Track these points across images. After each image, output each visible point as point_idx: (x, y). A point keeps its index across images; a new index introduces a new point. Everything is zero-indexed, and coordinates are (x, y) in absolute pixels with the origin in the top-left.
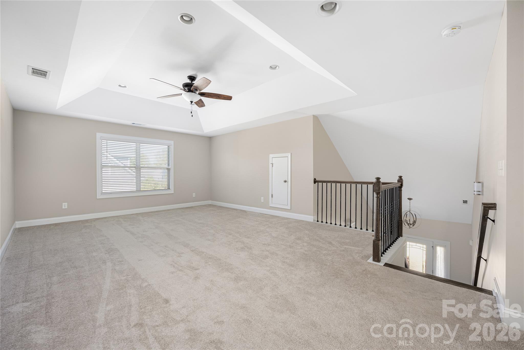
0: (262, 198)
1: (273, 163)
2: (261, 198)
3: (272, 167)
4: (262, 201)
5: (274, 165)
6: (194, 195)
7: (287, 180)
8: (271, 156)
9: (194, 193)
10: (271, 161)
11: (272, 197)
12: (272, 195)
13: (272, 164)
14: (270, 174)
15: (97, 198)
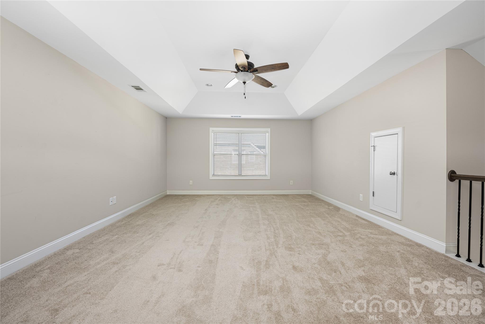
0: (361, 195)
1: (375, 146)
2: (359, 195)
3: (374, 151)
4: (360, 200)
5: (377, 148)
6: (291, 182)
7: (396, 172)
8: (374, 134)
9: (291, 180)
10: (373, 142)
11: (373, 196)
12: (373, 192)
13: (373, 147)
14: (371, 161)
15: (210, 179)
